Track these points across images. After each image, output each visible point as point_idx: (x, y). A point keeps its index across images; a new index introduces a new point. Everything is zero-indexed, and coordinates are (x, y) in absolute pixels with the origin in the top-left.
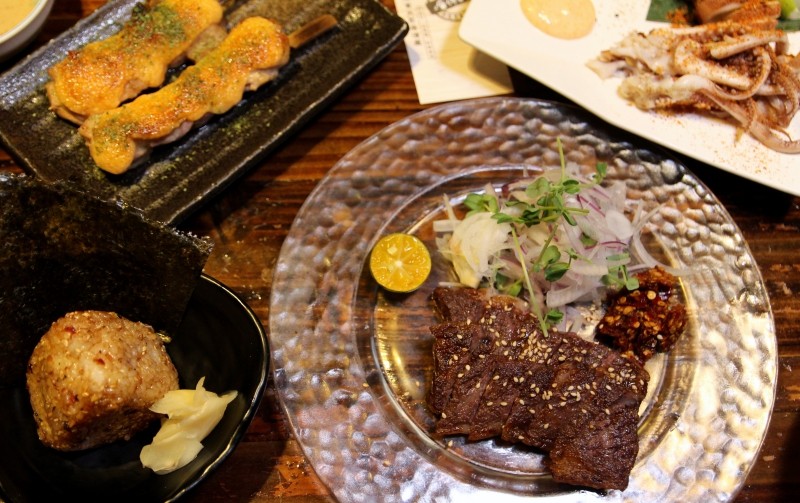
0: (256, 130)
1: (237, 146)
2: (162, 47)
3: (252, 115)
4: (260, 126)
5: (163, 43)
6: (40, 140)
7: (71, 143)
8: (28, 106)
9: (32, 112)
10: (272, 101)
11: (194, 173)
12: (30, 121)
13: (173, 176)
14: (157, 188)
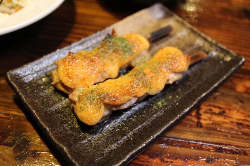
0: (170, 106)
1: (161, 114)
2: (120, 57)
3: (167, 98)
4: (172, 104)
5: (120, 55)
6: (43, 101)
7: (61, 105)
8: (39, 82)
9: (41, 85)
10: (177, 92)
11: (137, 129)
12: (39, 90)
13: (124, 129)
14: (113, 136)
